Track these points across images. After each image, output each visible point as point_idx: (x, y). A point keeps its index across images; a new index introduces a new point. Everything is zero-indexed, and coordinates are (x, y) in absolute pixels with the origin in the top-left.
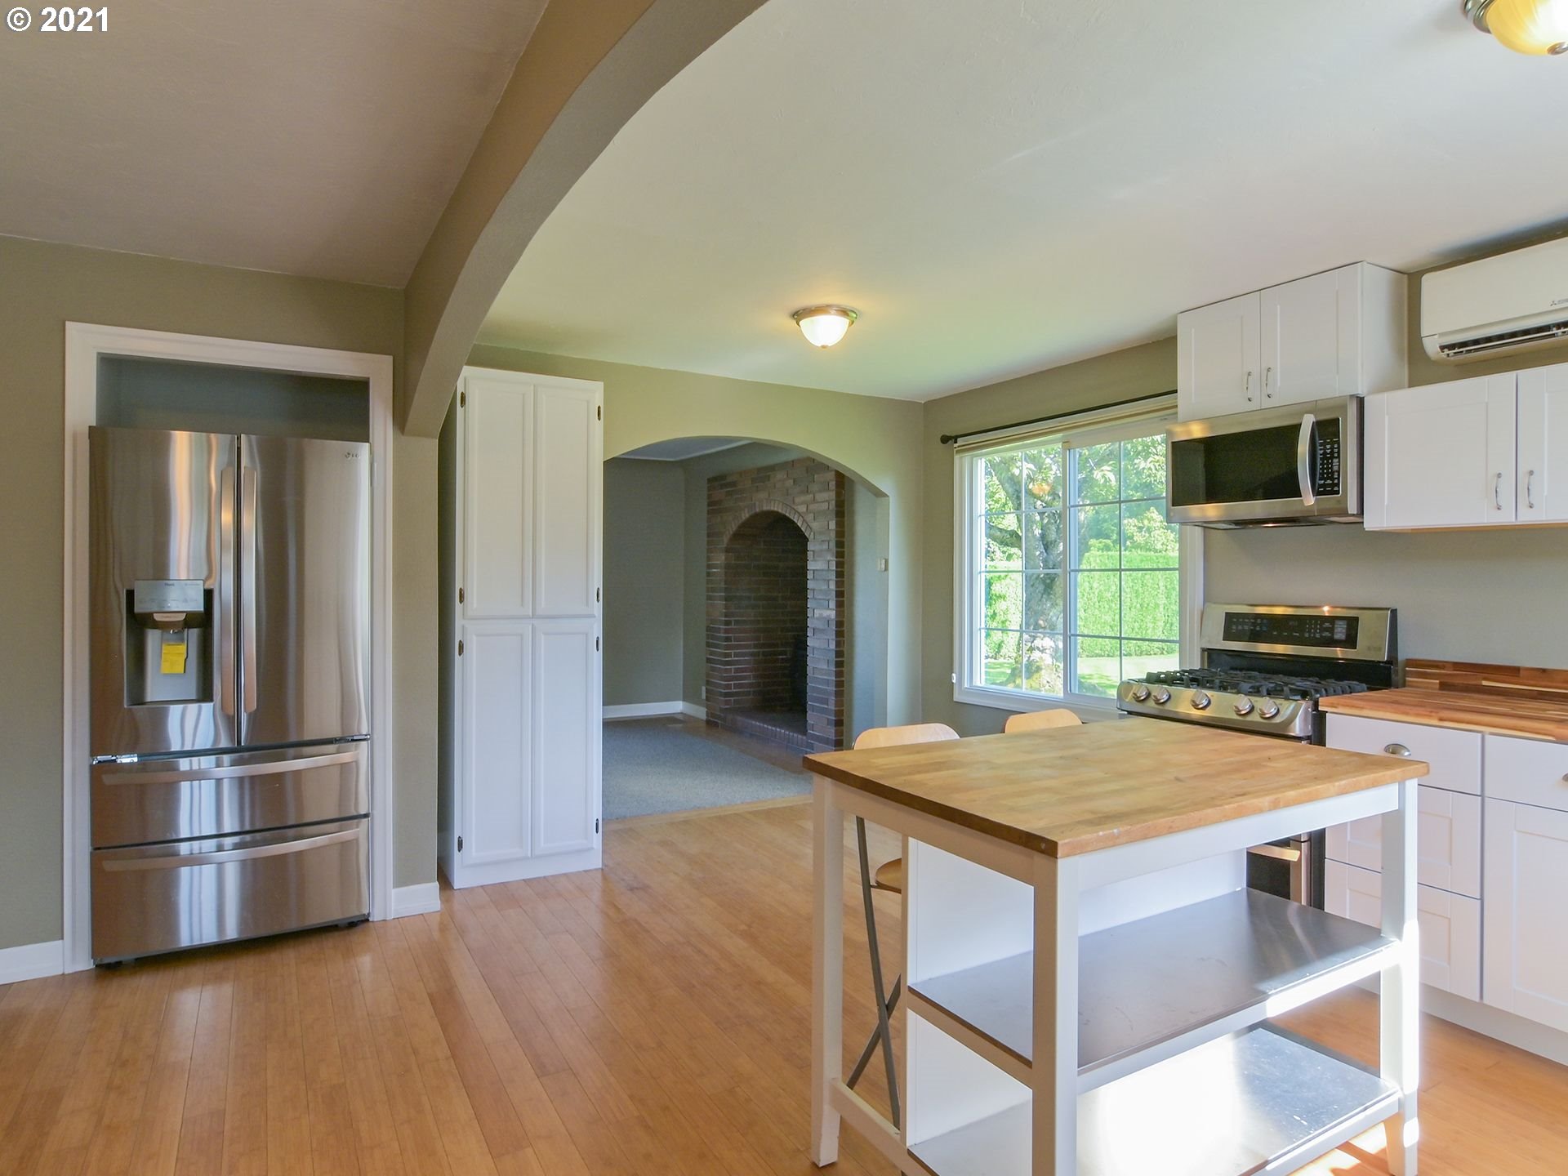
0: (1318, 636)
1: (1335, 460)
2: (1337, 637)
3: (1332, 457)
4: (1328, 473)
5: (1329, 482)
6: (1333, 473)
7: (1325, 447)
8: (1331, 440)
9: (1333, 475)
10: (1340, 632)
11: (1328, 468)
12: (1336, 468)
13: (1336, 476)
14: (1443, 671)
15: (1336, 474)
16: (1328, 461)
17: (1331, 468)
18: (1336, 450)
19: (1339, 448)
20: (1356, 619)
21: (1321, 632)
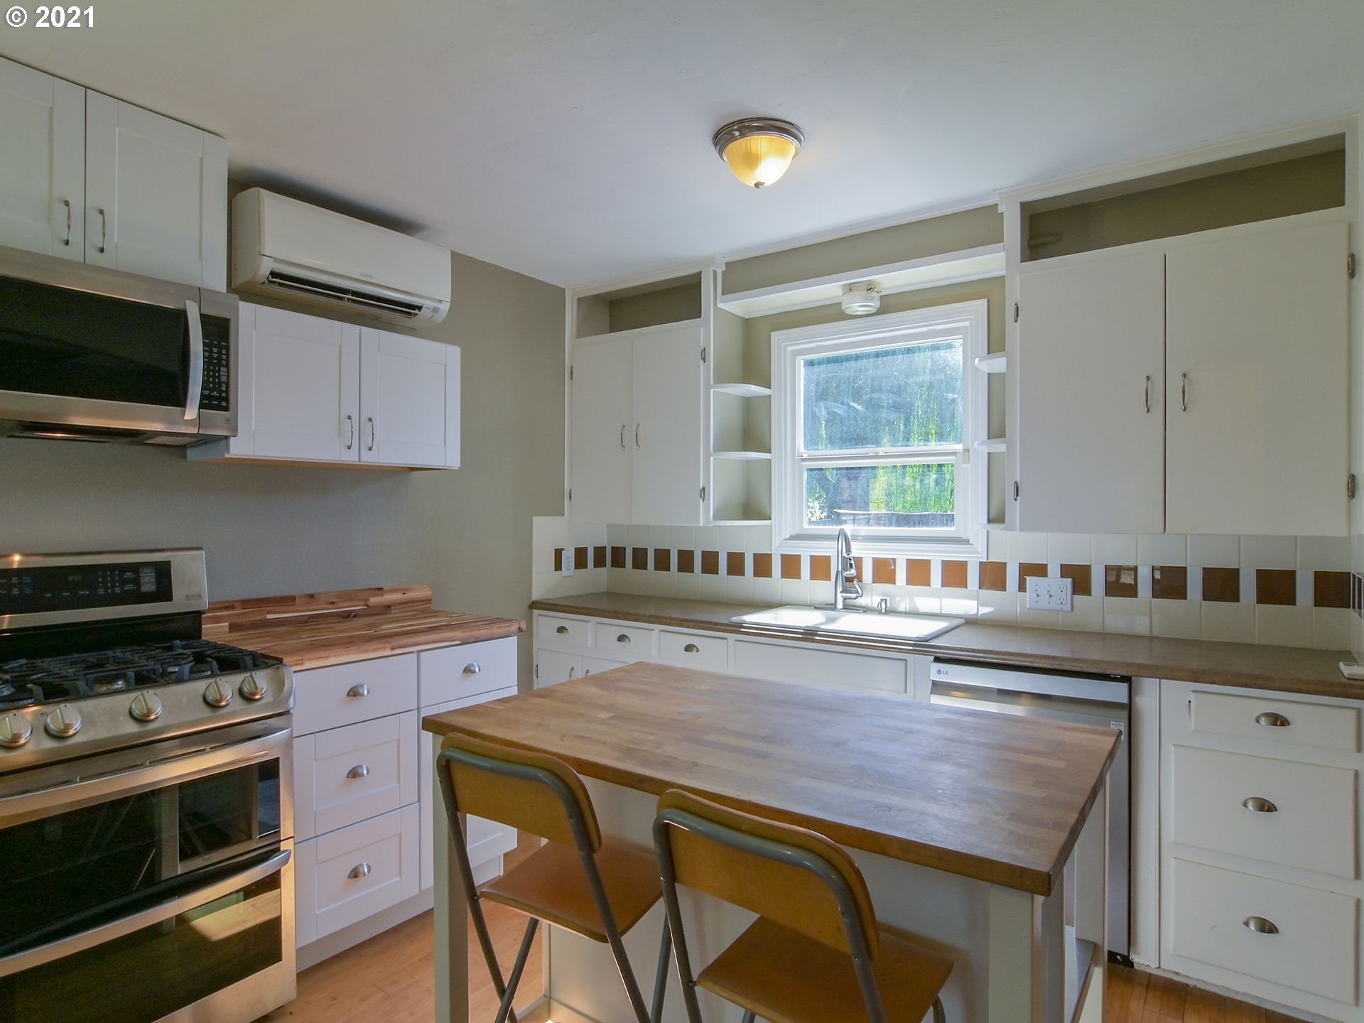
0: (117, 590)
1: (224, 369)
2: (144, 589)
3: (220, 365)
4: (214, 383)
5: (215, 394)
6: (220, 383)
7: (211, 349)
8: (219, 342)
9: (220, 386)
10: (148, 583)
11: (214, 377)
12: (224, 379)
13: (224, 389)
14: (232, 612)
15: (224, 385)
16: (214, 368)
17: (219, 377)
18: (224, 357)
19: (228, 355)
20: (168, 564)
21: (122, 585)
